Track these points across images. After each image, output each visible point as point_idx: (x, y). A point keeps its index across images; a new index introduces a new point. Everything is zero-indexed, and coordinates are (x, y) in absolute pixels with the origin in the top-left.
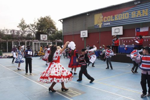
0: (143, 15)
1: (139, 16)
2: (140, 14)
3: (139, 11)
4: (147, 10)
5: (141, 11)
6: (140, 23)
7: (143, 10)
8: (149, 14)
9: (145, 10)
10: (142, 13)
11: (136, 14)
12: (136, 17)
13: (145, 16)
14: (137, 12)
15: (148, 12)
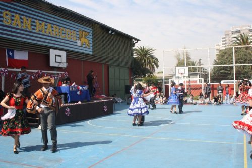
0: (24, 28)
1: (17, 27)
2: (19, 23)
3: (17, 16)
4: (30, 19)
5: (21, 18)
6: (18, 41)
7: (25, 18)
8: (33, 29)
9: (28, 18)
10: (22, 22)
11: (12, 20)
12: (12, 26)
13: (28, 30)
14: (13, 16)
15: (32, 25)
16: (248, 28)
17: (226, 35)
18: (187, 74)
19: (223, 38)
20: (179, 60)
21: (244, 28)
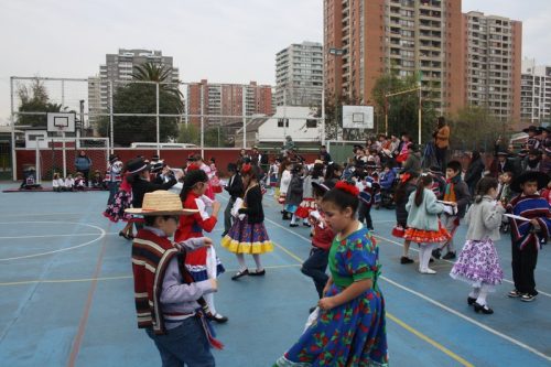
16: (146, 54)
17: (108, 61)
18: (71, 128)
19: (102, 67)
20: (24, 99)
21: (141, 55)
